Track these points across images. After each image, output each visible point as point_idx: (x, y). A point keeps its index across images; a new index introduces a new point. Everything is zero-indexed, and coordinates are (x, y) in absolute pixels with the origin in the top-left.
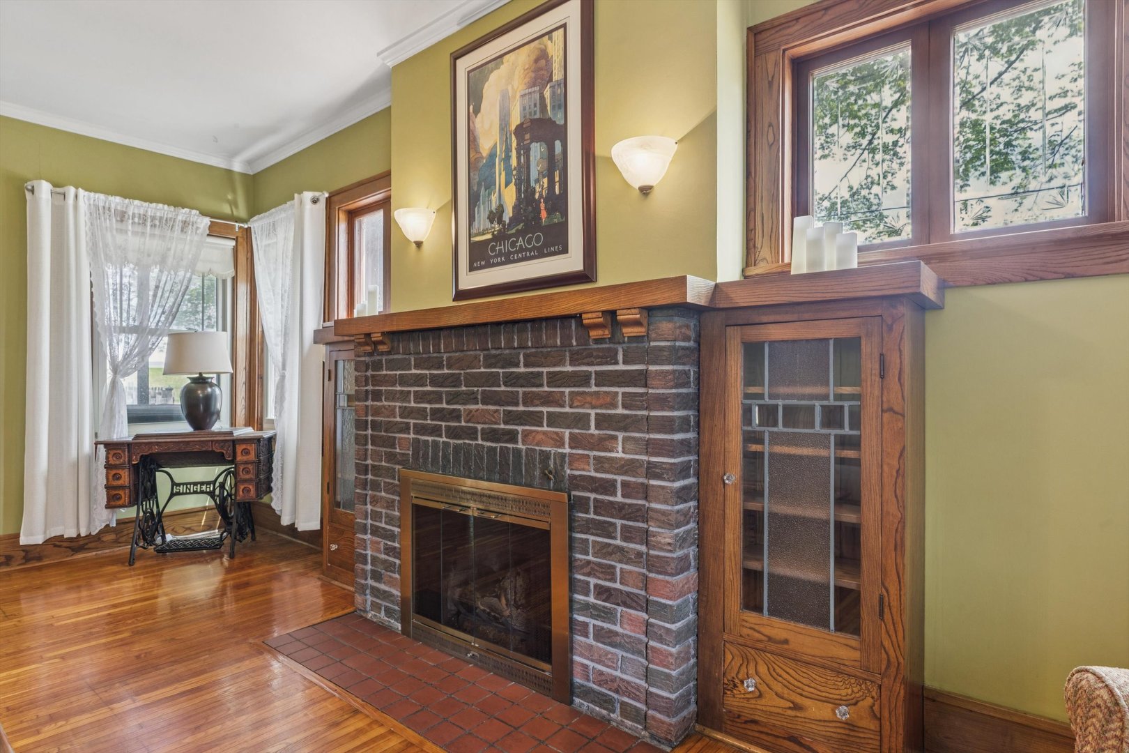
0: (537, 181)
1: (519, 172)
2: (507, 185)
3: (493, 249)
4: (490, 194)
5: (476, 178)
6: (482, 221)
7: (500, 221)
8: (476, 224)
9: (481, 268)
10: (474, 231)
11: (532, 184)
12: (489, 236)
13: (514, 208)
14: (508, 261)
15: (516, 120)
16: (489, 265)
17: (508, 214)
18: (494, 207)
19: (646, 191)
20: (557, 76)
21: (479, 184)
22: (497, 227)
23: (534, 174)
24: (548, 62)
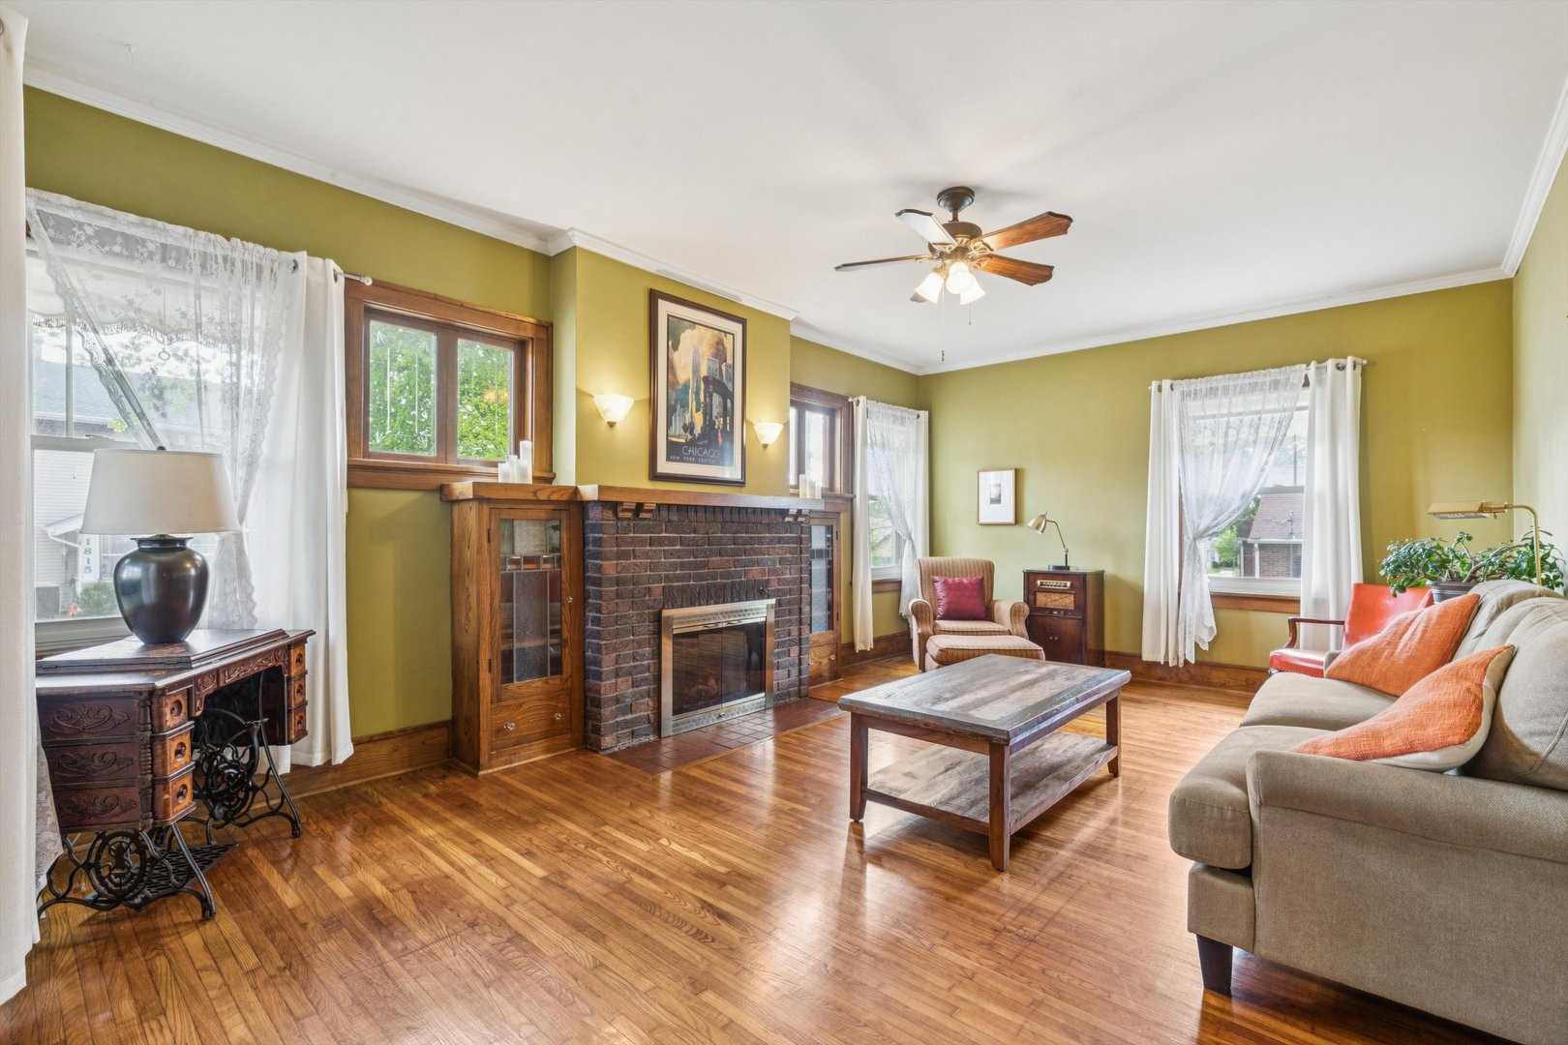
0: (717, 418)
1: (705, 406)
2: (697, 410)
3: (686, 450)
4: (684, 412)
5: (673, 396)
6: (677, 427)
7: (692, 433)
8: (673, 428)
9: (676, 461)
10: (671, 433)
11: (714, 418)
12: (683, 441)
13: (702, 428)
14: (696, 462)
15: (704, 372)
16: (682, 460)
17: (698, 431)
18: (687, 422)
19: (765, 446)
20: (729, 361)
21: (676, 401)
22: (690, 437)
23: (715, 414)
24: (724, 349)
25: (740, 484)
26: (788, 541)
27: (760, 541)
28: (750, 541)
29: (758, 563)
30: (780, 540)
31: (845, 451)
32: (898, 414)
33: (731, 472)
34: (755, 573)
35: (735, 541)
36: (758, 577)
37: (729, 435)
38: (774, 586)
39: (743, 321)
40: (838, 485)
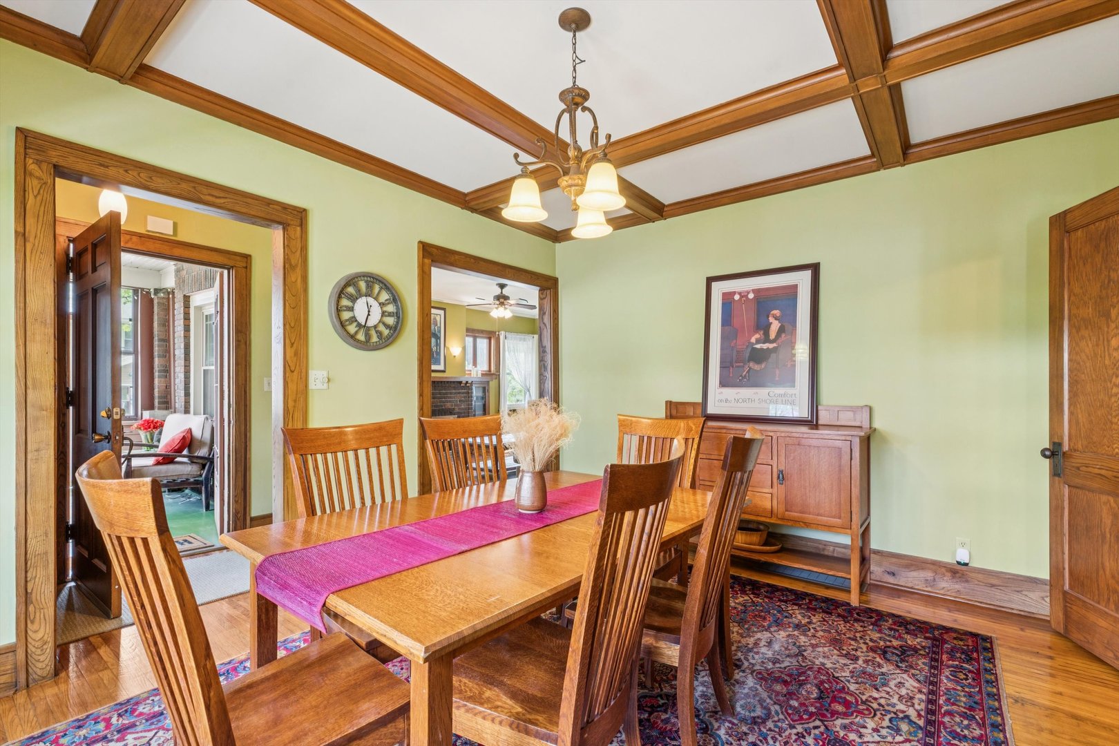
0: (434, 347)
19: (455, 356)
20: (439, 325)
24: (436, 321)
25: (444, 371)
26: (463, 393)
27: (451, 393)
28: (446, 393)
29: (450, 402)
30: (459, 393)
31: (496, 355)
32: (523, 337)
33: (441, 367)
34: (448, 405)
35: (440, 394)
36: (450, 407)
37: (438, 353)
38: (457, 410)
39: (444, 309)
40: (493, 369)
